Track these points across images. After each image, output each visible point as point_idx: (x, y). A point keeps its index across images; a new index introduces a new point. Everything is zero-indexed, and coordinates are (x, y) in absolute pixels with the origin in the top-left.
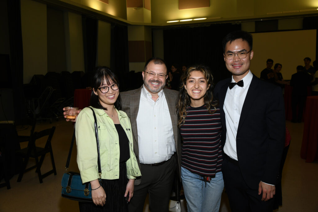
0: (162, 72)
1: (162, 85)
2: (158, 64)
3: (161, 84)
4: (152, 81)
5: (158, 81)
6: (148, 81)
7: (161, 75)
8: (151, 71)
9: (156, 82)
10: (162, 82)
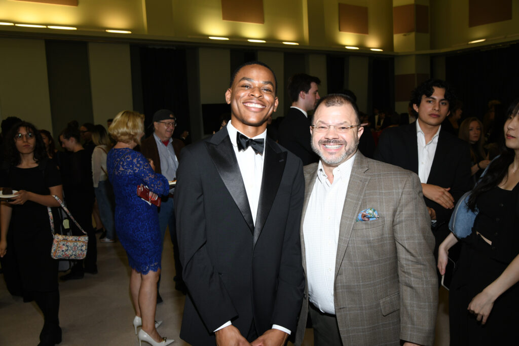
0: (344, 120)
1: (347, 148)
2: (333, 105)
3: (344, 146)
4: (325, 142)
5: (336, 141)
6: (317, 142)
7: (343, 126)
8: (320, 121)
9: (332, 144)
10: (346, 142)
